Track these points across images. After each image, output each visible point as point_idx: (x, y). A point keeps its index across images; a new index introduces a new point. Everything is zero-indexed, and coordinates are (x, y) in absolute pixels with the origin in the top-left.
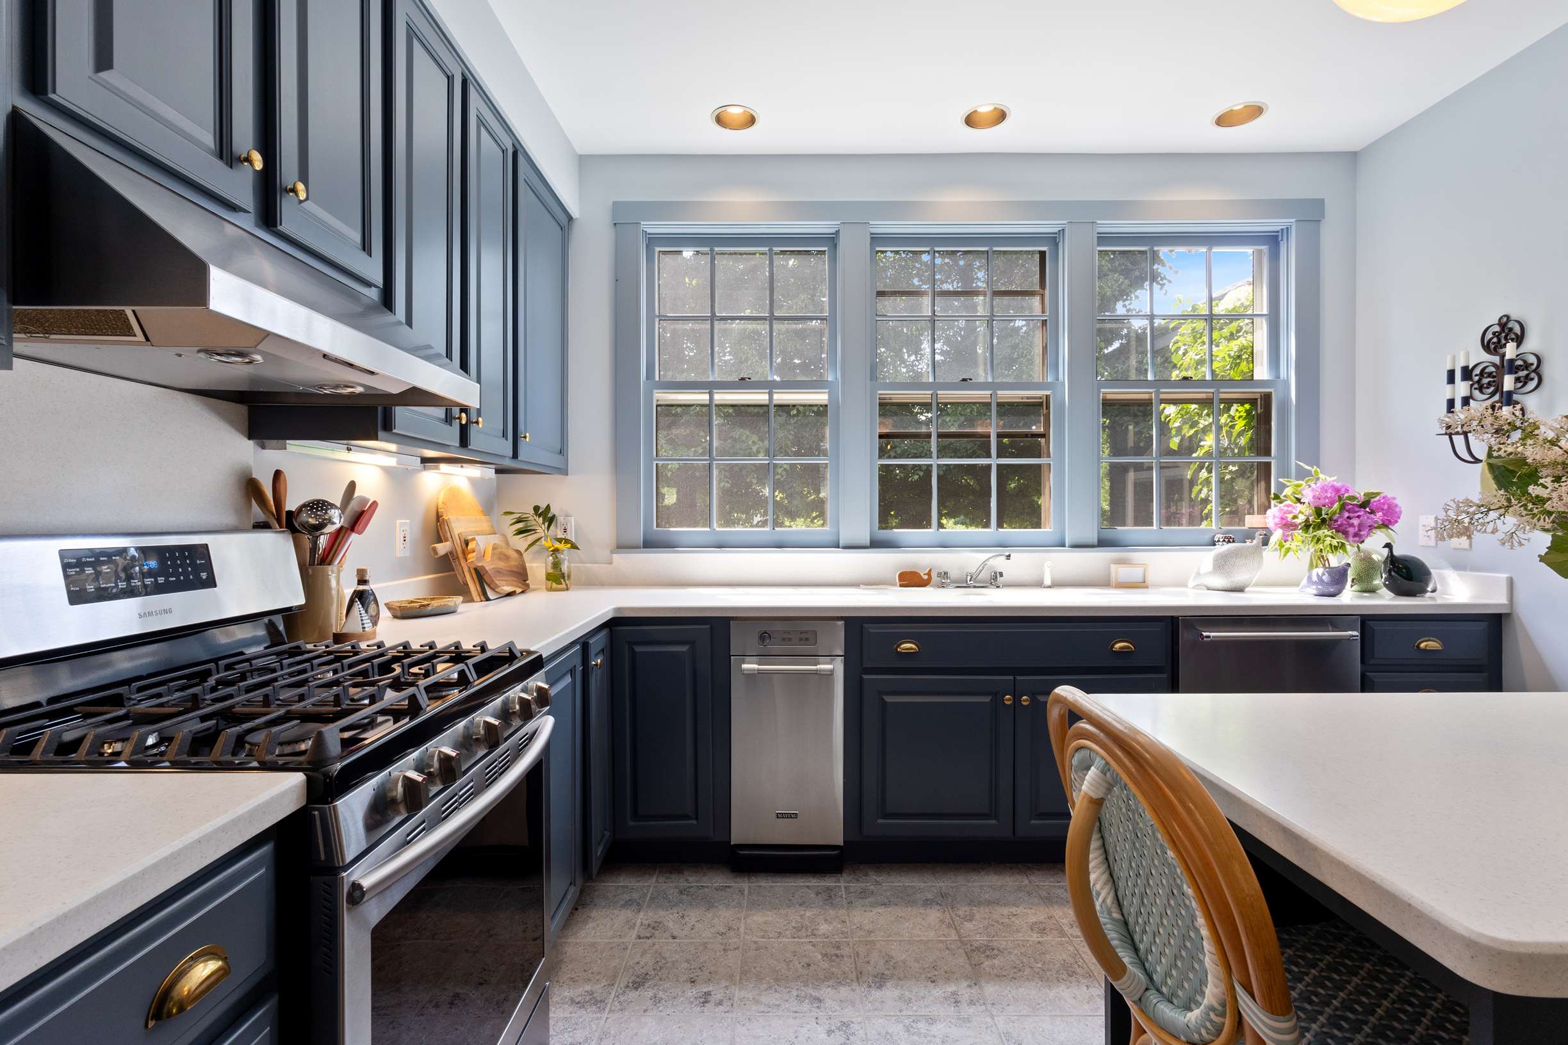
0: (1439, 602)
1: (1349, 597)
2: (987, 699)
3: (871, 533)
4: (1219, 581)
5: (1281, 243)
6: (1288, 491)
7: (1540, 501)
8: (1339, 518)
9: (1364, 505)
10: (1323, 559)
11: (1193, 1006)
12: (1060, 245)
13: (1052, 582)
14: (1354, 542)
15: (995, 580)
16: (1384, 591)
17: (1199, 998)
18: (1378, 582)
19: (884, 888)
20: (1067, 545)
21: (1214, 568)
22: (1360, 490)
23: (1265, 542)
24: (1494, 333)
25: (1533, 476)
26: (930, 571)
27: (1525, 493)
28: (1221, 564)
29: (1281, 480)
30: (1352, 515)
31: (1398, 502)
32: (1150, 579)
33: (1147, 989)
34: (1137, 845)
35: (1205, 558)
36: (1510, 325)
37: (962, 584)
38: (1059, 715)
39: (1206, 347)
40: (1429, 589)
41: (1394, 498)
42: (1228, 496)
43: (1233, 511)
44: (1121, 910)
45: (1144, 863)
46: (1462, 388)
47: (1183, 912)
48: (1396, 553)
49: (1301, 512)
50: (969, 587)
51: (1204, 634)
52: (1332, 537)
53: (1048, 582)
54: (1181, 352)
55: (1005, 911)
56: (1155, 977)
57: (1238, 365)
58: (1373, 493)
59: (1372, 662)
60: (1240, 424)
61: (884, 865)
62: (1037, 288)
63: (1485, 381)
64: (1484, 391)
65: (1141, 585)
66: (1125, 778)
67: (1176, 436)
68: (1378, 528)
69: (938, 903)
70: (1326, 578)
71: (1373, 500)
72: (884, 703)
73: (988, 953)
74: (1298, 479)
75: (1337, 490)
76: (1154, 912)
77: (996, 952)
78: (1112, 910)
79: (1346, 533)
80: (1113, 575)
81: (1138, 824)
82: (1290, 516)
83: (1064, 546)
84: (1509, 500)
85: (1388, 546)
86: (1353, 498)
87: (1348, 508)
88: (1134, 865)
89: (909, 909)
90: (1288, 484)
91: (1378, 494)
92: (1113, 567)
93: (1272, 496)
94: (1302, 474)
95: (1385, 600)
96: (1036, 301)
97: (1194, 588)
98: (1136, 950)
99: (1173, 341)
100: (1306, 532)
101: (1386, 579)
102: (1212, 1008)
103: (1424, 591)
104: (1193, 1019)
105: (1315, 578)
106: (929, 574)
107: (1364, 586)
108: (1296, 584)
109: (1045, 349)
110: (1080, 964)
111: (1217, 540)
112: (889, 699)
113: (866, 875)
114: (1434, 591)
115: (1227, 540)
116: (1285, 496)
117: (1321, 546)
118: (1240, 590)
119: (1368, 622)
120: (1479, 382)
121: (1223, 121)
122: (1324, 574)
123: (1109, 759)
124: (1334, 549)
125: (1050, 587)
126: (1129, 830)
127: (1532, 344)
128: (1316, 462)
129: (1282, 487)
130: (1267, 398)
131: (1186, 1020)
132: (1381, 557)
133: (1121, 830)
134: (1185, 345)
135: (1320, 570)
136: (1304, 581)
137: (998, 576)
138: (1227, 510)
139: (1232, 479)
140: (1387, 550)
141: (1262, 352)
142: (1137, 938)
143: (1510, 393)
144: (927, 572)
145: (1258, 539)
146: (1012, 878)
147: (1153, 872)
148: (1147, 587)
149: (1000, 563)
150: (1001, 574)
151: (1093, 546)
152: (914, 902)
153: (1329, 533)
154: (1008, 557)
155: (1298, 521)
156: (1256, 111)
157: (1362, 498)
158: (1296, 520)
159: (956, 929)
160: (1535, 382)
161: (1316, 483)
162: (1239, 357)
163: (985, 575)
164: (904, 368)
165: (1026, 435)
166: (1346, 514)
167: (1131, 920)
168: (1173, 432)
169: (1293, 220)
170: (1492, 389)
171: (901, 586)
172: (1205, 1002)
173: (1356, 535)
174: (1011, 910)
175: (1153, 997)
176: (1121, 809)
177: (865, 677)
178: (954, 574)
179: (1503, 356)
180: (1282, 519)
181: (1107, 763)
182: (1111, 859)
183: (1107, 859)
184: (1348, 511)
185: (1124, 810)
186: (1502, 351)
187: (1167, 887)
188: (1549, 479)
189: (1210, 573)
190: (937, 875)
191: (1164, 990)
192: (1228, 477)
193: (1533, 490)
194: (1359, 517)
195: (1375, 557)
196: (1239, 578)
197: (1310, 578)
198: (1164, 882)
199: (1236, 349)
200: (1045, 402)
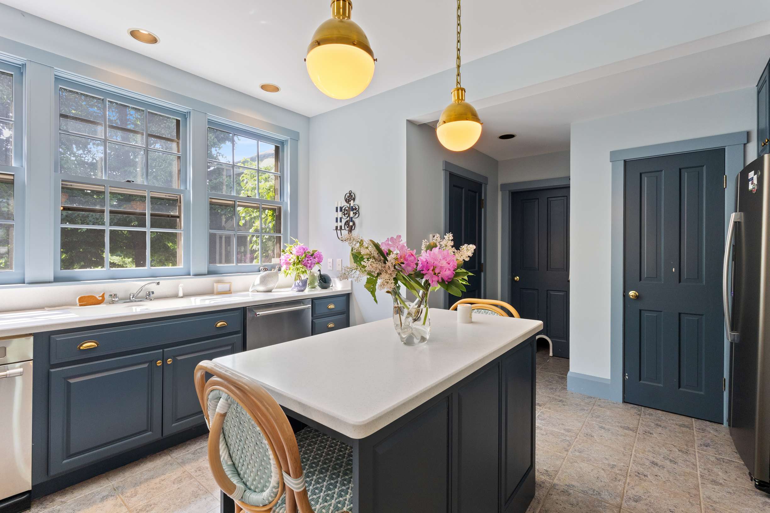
0: (334, 290)
1: (308, 292)
2: (146, 365)
3: (55, 272)
4: (262, 288)
5: (285, 146)
6: (287, 249)
7: (364, 267)
8: (305, 260)
9: (312, 255)
10: (299, 276)
11: (265, 489)
12: (188, 119)
13: (183, 294)
14: (309, 269)
15: (149, 296)
16: (318, 288)
17: (267, 484)
18: (317, 284)
19: (68, 504)
20: (191, 275)
21: (260, 283)
22: (311, 250)
23: (280, 270)
24: (348, 196)
25: (362, 259)
26: (104, 294)
27: (361, 263)
28: (263, 281)
29: (285, 244)
30: (309, 259)
31: (322, 254)
32: (233, 289)
33: (245, 491)
34: (241, 427)
35: (256, 278)
36: (352, 194)
37: (128, 299)
38: (201, 375)
39: (256, 182)
40: (331, 286)
41: (321, 252)
42: (265, 249)
43: (267, 257)
44: (232, 459)
45: (244, 434)
46: (340, 214)
47: (261, 450)
48: (322, 273)
49: (292, 258)
50: (132, 302)
51: (257, 313)
52: (303, 268)
53: (181, 294)
54: (245, 182)
55: (157, 480)
56: (248, 484)
57: (269, 193)
58: (315, 251)
59: (315, 315)
60: (270, 218)
61: (67, 488)
62: (175, 138)
63: (346, 212)
64: (345, 215)
65: (229, 292)
66: (238, 400)
67: (243, 220)
68: (317, 264)
69: (112, 496)
70: (300, 284)
71: (315, 253)
72: (69, 384)
73: (148, 509)
74: (291, 244)
75: (304, 249)
76: (248, 455)
77: (153, 506)
78: (228, 461)
79: (306, 266)
80: (215, 289)
81: (241, 418)
82: (288, 259)
83: (189, 275)
84: (357, 267)
85: (319, 270)
86: (309, 252)
87: (307, 256)
88: (238, 437)
89: (90, 508)
90: (288, 246)
91: (316, 251)
92: (215, 284)
93: (282, 250)
94: (292, 242)
95: (319, 292)
96: (174, 145)
97: (252, 292)
98: (239, 475)
99: (241, 176)
100: (294, 266)
101: (319, 283)
102: (274, 487)
103: (329, 287)
104: (266, 495)
105: (297, 284)
106: (103, 296)
107: (312, 286)
108: (290, 287)
109: (179, 171)
110: (201, 489)
111: (261, 269)
112: (72, 381)
113: (53, 501)
114: (332, 286)
115: (265, 269)
116: (287, 251)
117: (299, 272)
118: (270, 291)
119: (314, 301)
120: (344, 212)
121: (263, 87)
122: (300, 283)
123: (230, 393)
124: (303, 272)
125: (182, 297)
126: (237, 421)
127: (357, 202)
128: (296, 237)
129: (285, 247)
130: (280, 209)
131: (263, 497)
132: (317, 274)
133: (233, 422)
134: (247, 179)
135: (298, 281)
136: (293, 286)
137: (151, 293)
138: (264, 255)
139: (266, 242)
140: (319, 272)
141: (278, 189)
142: (239, 469)
143: (352, 218)
144: (101, 295)
145: (277, 269)
146: (161, 460)
147: (248, 437)
148: (231, 293)
149: (153, 287)
150: (153, 293)
151: (205, 275)
152: (93, 502)
153: (301, 266)
154: (158, 283)
155: (291, 261)
156: (276, 89)
157: (312, 253)
158: (290, 261)
159: (125, 505)
160: (358, 215)
161: (297, 246)
162: (269, 190)
163: (142, 294)
164: (73, 157)
165: (168, 216)
166: (307, 259)
167: (236, 462)
168: (242, 218)
169: (289, 138)
170: (347, 215)
171: (80, 305)
172: (271, 485)
173: (310, 267)
174: (161, 478)
175: (248, 493)
176: (233, 413)
177: (52, 370)
178: (120, 295)
179: (350, 204)
180: (286, 260)
181: (228, 395)
182: (227, 437)
183: (224, 437)
184: (307, 258)
185: (234, 413)
186: (350, 202)
187: (254, 442)
188: (366, 260)
189: (258, 285)
190: (110, 479)
191: (252, 487)
192: (264, 240)
193: (362, 263)
194: (311, 260)
195: (315, 275)
196: (270, 286)
197: (295, 284)
198: (253, 440)
199: (268, 186)
200: (179, 200)
